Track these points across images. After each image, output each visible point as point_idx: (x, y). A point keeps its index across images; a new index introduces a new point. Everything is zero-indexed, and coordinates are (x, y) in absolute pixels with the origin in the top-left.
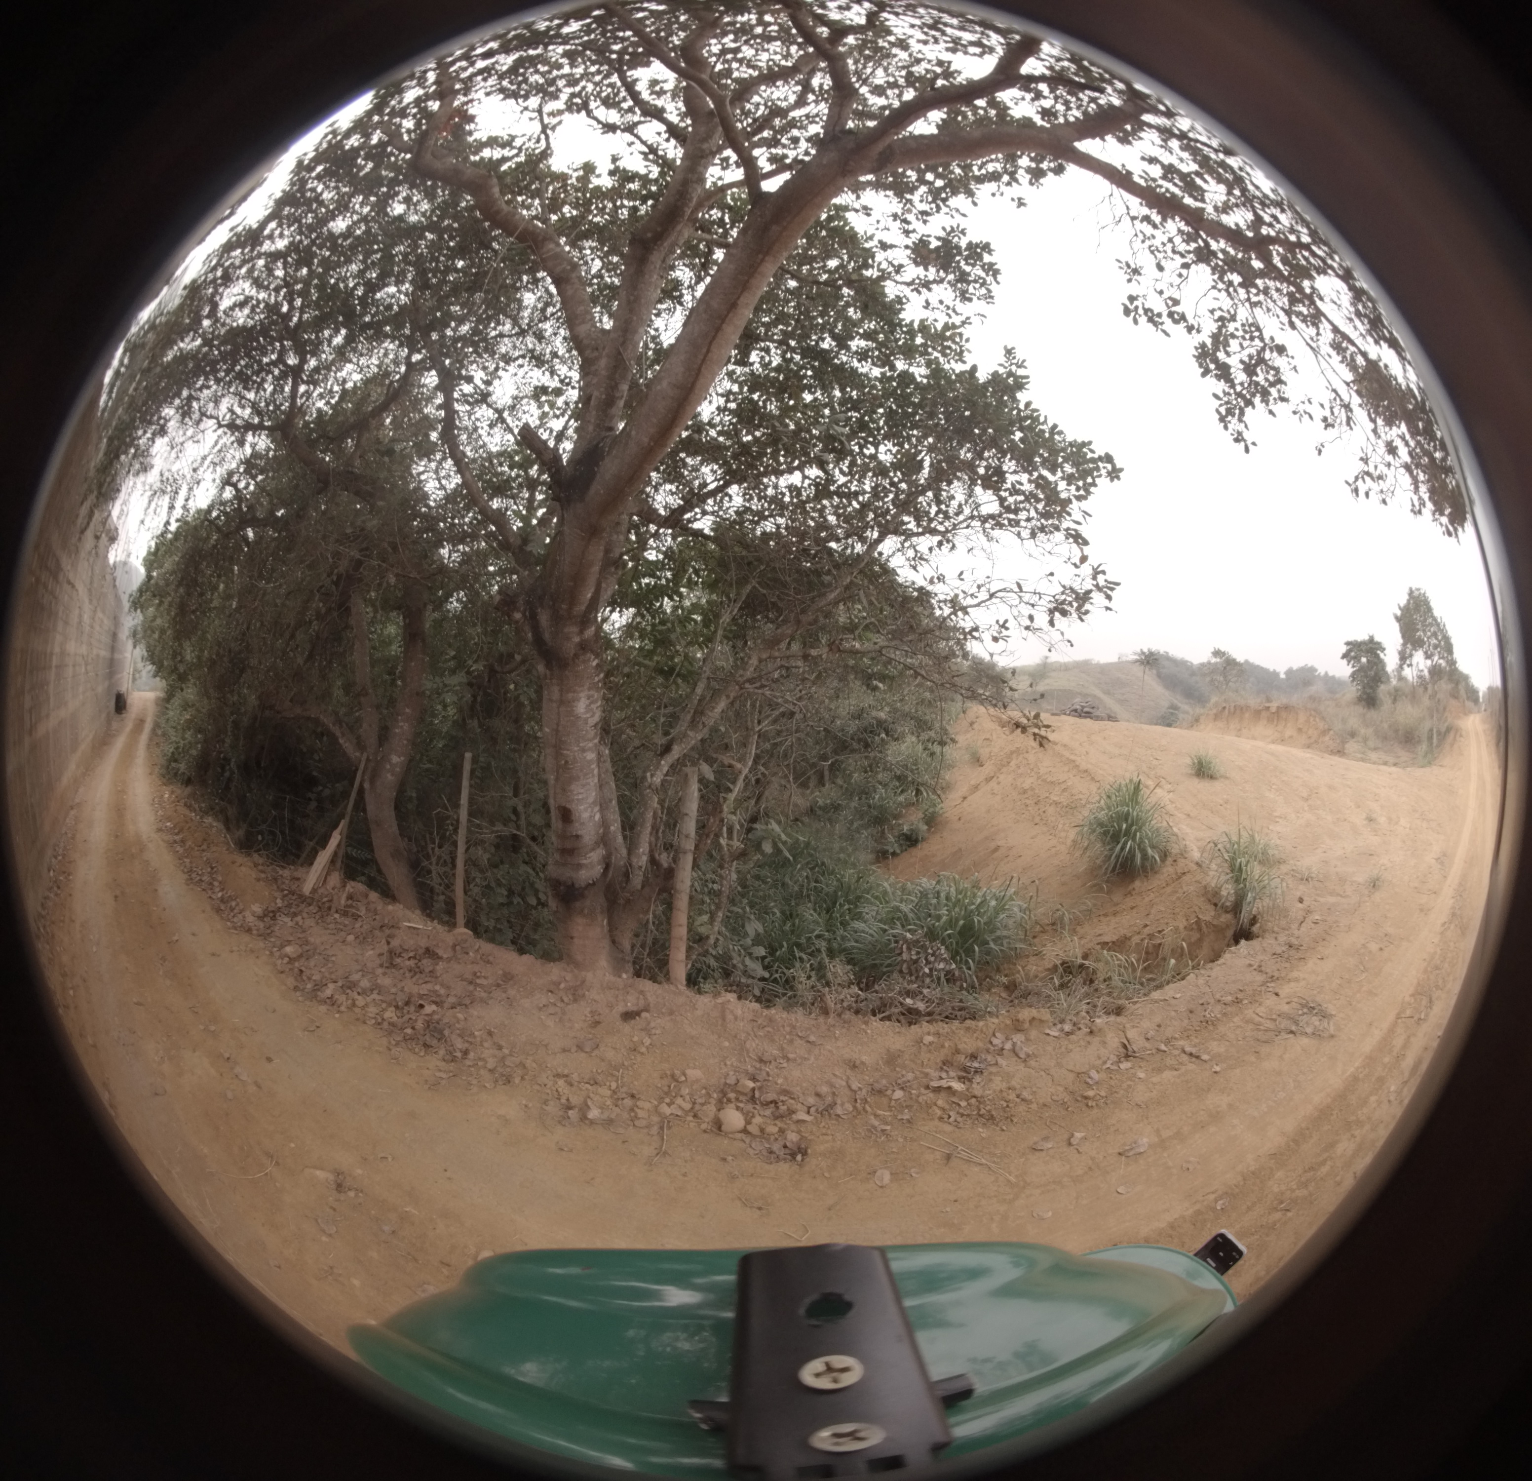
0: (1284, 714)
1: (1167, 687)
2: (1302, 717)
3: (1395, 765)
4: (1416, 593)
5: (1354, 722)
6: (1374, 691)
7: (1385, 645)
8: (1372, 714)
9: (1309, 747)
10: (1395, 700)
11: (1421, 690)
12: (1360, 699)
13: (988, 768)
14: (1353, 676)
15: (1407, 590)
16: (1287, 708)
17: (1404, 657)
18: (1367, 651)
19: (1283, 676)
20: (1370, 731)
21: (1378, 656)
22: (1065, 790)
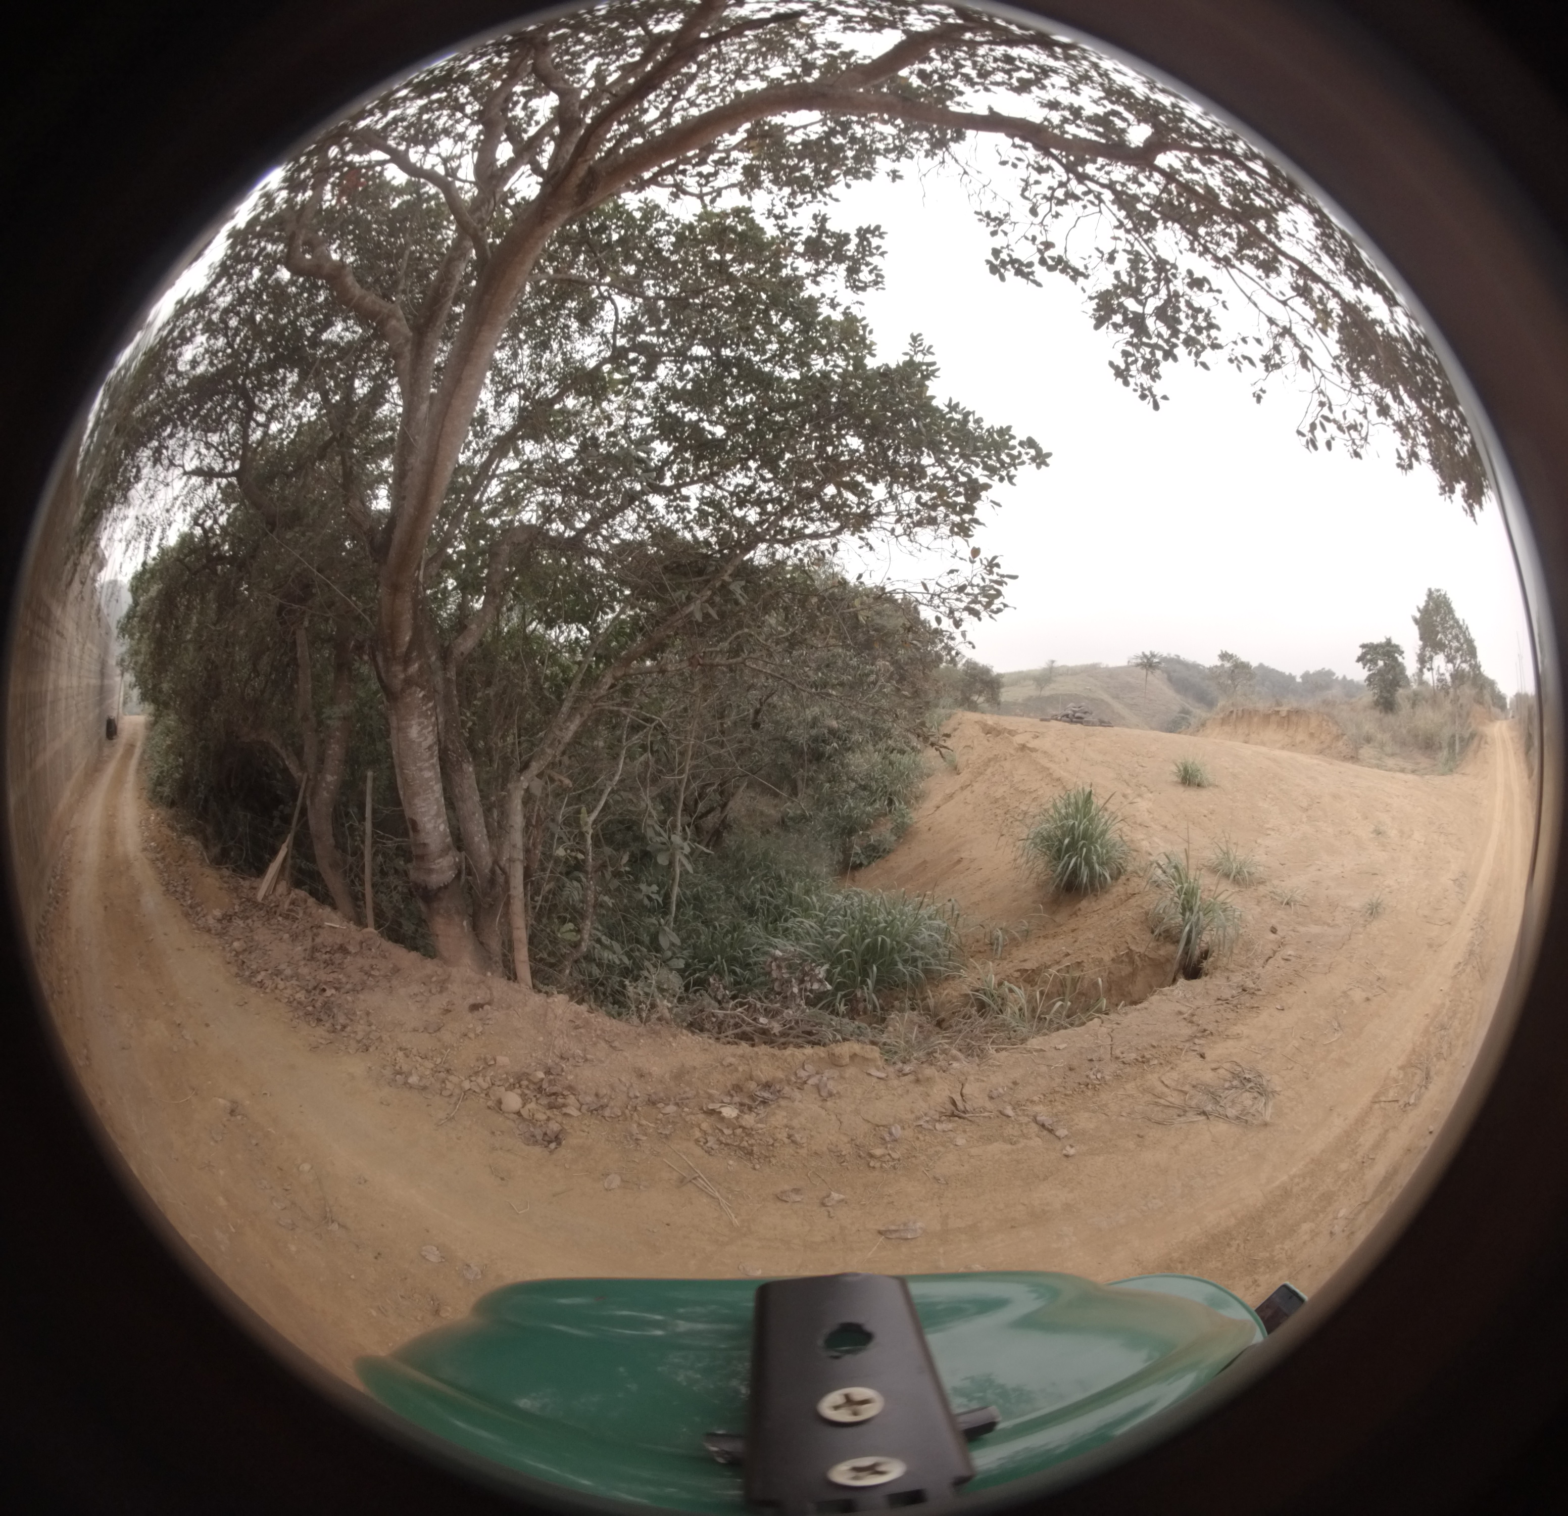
0: (1294, 718)
1: (1178, 691)
2: (1314, 723)
3: (1413, 772)
4: (1435, 594)
5: (1369, 727)
6: (1392, 695)
7: (1404, 647)
8: (1390, 719)
9: (1321, 752)
10: (1414, 705)
11: (1442, 694)
12: (1377, 703)
13: (965, 776)
14: (1369, 679)
15: (1426, 591)
16: (1297, 712)
17: (1423, 660)
18: (1384, 654)
19: (1299, 680)
20: (1387, 737)
21: (1396, 659)
22: (1034, 799)
